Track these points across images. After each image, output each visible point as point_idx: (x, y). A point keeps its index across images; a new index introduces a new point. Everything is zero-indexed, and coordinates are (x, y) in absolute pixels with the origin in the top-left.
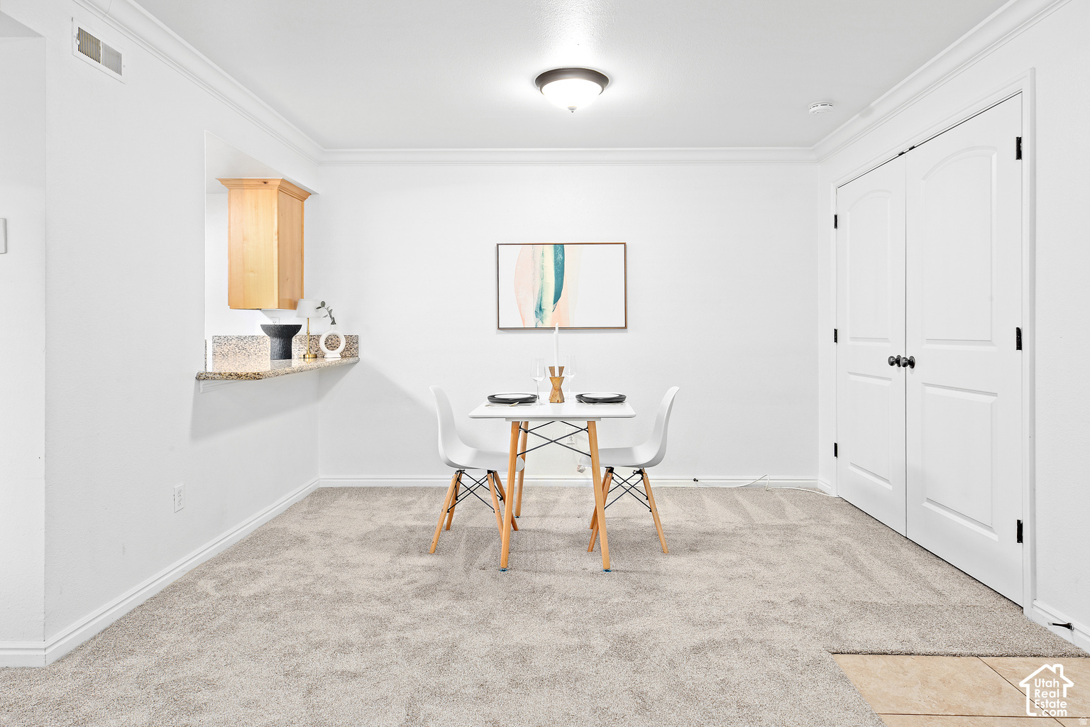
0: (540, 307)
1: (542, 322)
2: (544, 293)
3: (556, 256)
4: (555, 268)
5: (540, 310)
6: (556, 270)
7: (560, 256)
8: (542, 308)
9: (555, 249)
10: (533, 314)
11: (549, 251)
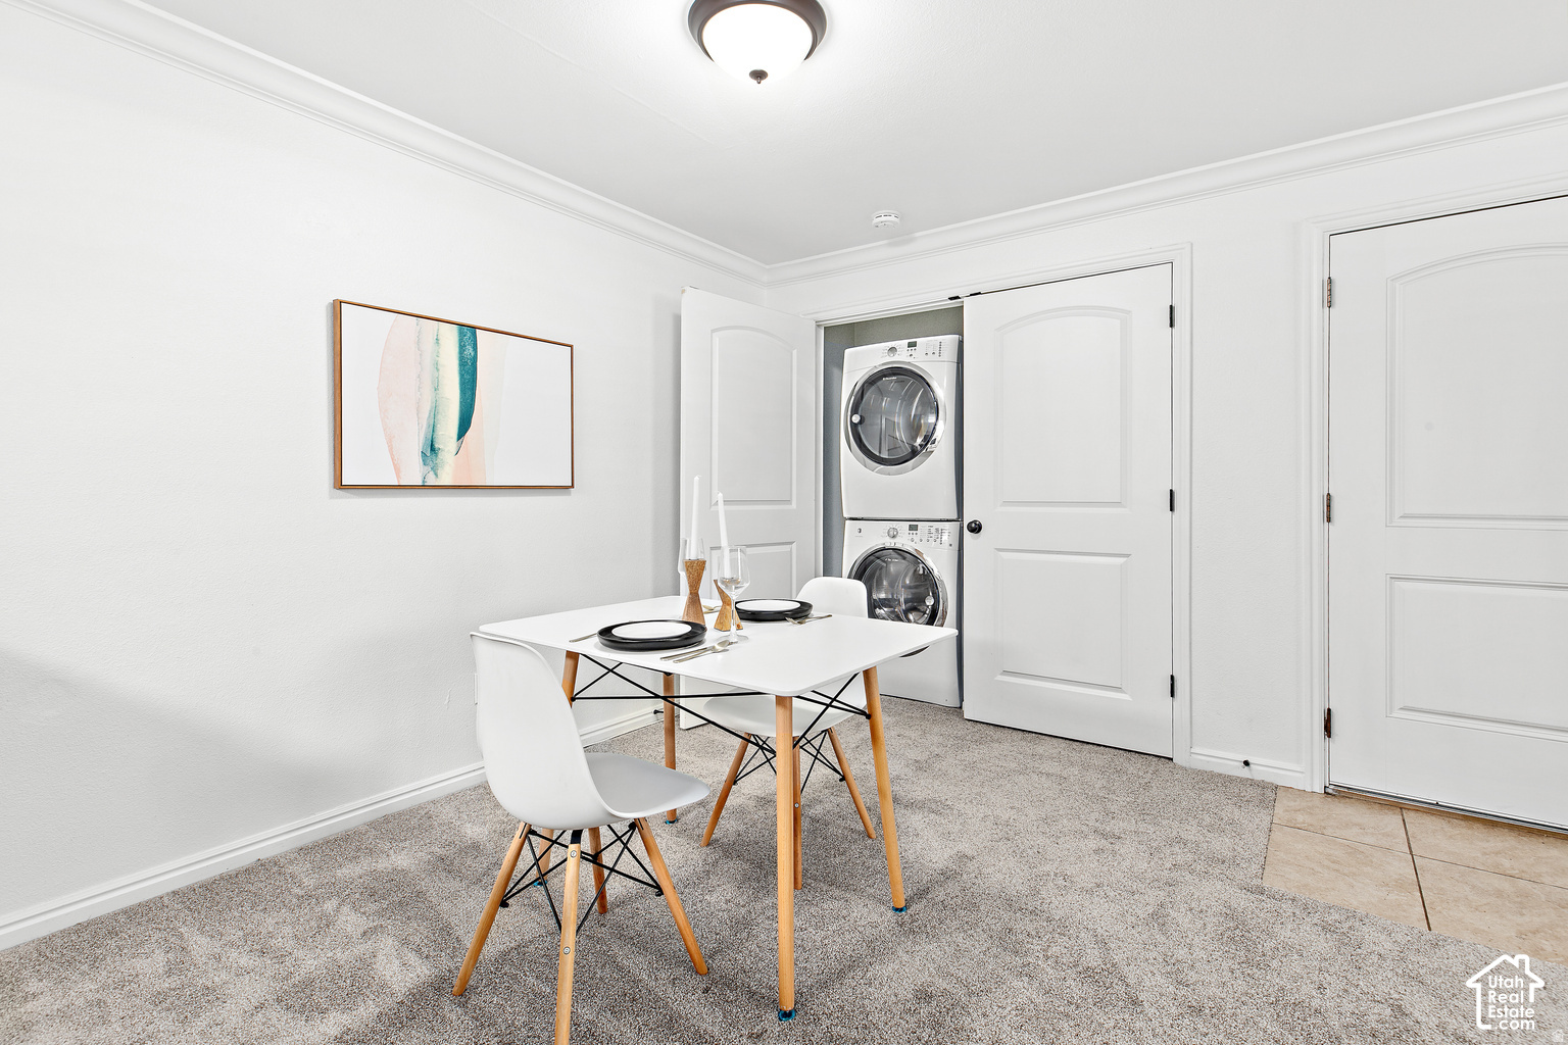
0: (432, 445)
1: (436, 475)
2: (439, 417)
3: (462, 348)
4: (461, 371)
5: (432, 449)
6: (462, 376)
7: (469, 350)
8: (436, 446)
9: (461, 335)
10: (417, 459)
11: (450, 336)
